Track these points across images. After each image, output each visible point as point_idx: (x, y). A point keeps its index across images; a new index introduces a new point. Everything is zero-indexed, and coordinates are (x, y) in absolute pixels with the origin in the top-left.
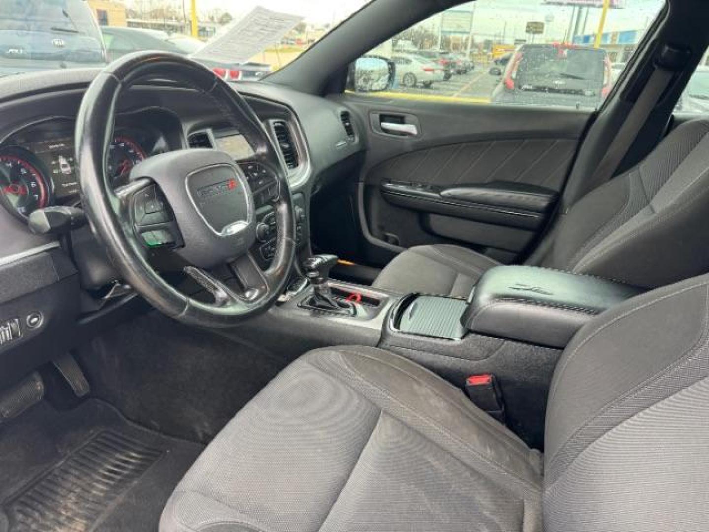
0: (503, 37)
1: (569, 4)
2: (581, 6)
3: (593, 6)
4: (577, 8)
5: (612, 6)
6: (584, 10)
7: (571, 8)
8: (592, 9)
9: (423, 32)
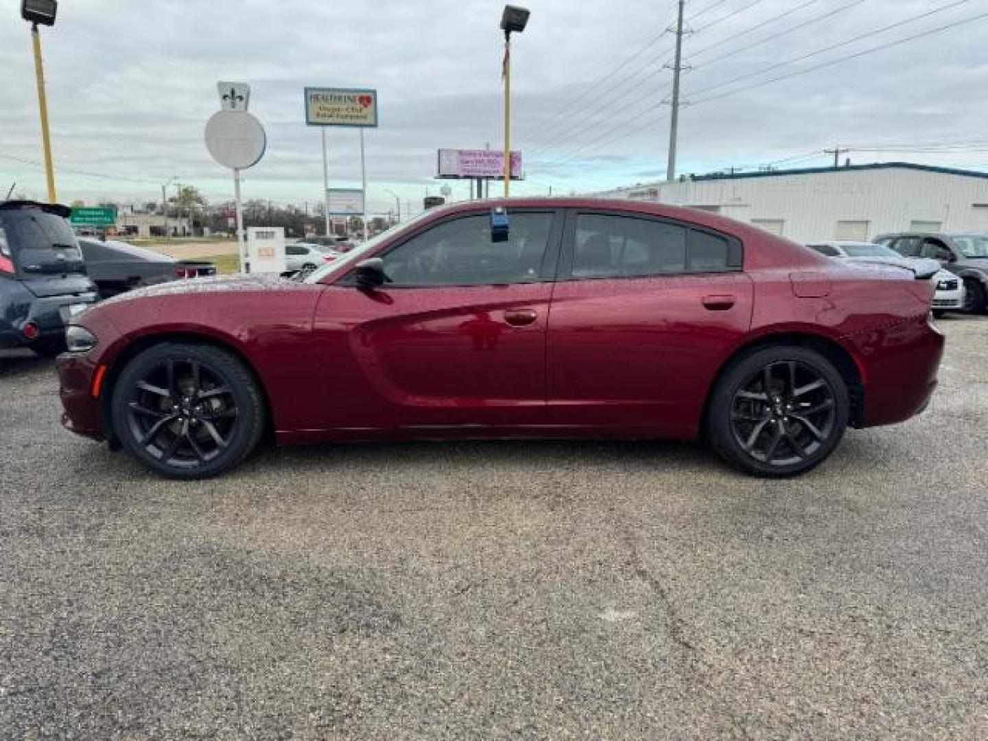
0: (399, 215)
1: (466, 177)
2: (479, 179)
3: (492, 178)
4: (475, 182)
5: (512, 178)
6: (484, 182)
7: (468, 182)
8: (491, 181)
9: (293, 212)
